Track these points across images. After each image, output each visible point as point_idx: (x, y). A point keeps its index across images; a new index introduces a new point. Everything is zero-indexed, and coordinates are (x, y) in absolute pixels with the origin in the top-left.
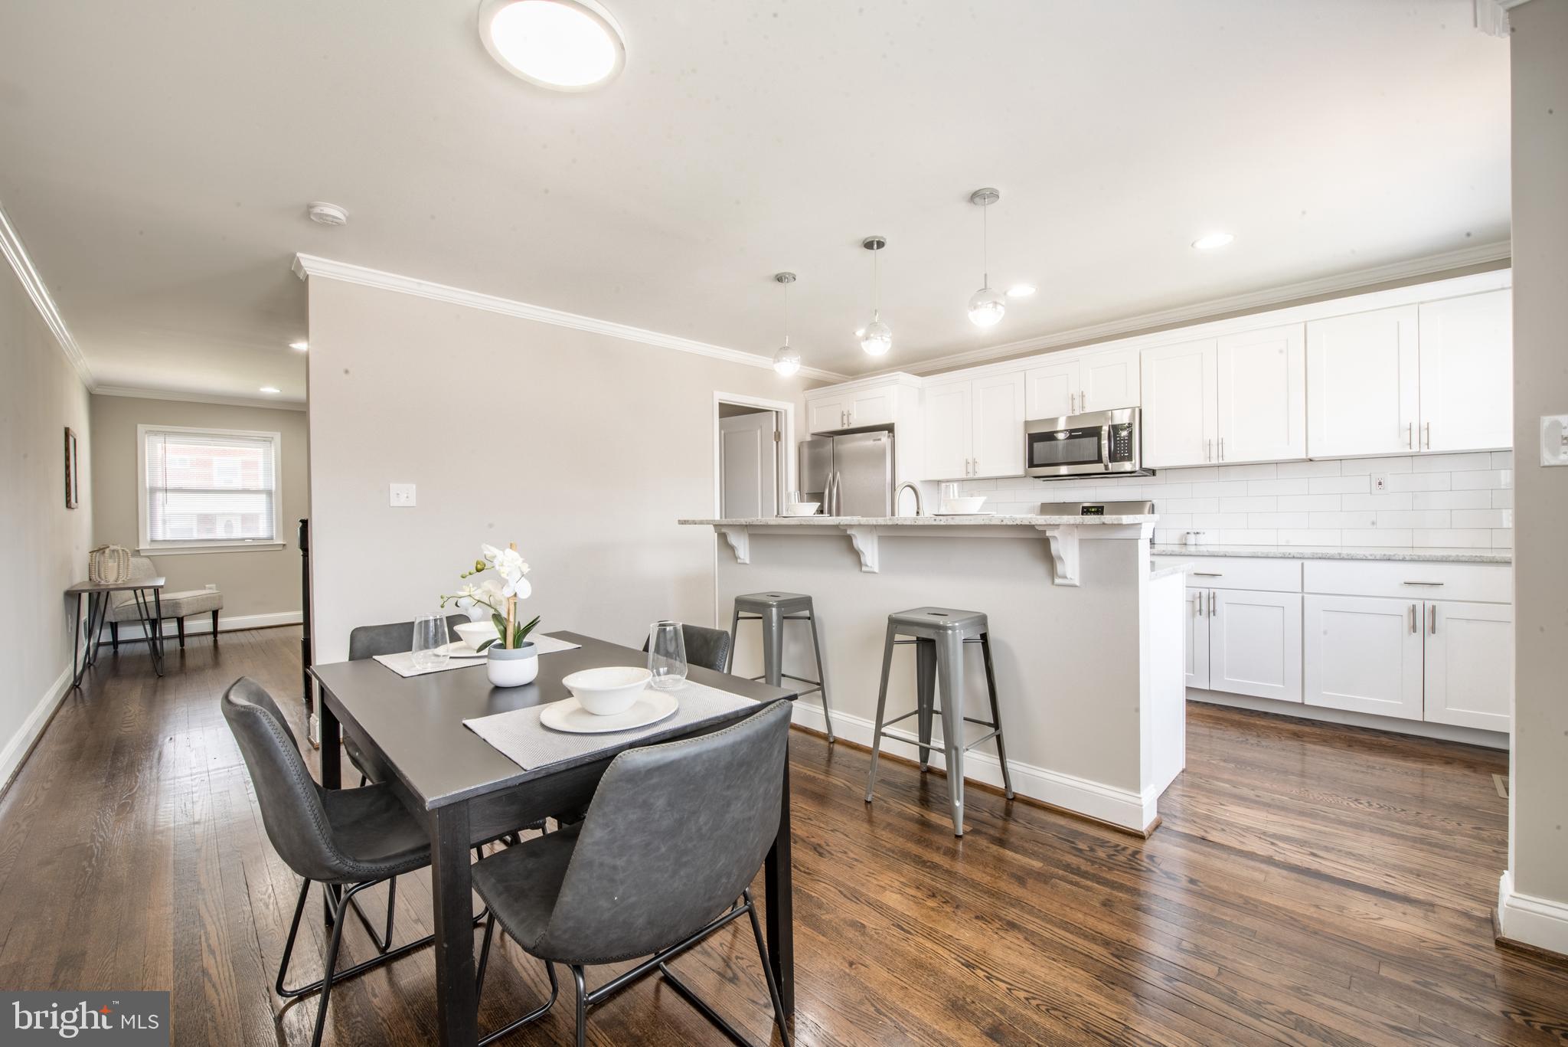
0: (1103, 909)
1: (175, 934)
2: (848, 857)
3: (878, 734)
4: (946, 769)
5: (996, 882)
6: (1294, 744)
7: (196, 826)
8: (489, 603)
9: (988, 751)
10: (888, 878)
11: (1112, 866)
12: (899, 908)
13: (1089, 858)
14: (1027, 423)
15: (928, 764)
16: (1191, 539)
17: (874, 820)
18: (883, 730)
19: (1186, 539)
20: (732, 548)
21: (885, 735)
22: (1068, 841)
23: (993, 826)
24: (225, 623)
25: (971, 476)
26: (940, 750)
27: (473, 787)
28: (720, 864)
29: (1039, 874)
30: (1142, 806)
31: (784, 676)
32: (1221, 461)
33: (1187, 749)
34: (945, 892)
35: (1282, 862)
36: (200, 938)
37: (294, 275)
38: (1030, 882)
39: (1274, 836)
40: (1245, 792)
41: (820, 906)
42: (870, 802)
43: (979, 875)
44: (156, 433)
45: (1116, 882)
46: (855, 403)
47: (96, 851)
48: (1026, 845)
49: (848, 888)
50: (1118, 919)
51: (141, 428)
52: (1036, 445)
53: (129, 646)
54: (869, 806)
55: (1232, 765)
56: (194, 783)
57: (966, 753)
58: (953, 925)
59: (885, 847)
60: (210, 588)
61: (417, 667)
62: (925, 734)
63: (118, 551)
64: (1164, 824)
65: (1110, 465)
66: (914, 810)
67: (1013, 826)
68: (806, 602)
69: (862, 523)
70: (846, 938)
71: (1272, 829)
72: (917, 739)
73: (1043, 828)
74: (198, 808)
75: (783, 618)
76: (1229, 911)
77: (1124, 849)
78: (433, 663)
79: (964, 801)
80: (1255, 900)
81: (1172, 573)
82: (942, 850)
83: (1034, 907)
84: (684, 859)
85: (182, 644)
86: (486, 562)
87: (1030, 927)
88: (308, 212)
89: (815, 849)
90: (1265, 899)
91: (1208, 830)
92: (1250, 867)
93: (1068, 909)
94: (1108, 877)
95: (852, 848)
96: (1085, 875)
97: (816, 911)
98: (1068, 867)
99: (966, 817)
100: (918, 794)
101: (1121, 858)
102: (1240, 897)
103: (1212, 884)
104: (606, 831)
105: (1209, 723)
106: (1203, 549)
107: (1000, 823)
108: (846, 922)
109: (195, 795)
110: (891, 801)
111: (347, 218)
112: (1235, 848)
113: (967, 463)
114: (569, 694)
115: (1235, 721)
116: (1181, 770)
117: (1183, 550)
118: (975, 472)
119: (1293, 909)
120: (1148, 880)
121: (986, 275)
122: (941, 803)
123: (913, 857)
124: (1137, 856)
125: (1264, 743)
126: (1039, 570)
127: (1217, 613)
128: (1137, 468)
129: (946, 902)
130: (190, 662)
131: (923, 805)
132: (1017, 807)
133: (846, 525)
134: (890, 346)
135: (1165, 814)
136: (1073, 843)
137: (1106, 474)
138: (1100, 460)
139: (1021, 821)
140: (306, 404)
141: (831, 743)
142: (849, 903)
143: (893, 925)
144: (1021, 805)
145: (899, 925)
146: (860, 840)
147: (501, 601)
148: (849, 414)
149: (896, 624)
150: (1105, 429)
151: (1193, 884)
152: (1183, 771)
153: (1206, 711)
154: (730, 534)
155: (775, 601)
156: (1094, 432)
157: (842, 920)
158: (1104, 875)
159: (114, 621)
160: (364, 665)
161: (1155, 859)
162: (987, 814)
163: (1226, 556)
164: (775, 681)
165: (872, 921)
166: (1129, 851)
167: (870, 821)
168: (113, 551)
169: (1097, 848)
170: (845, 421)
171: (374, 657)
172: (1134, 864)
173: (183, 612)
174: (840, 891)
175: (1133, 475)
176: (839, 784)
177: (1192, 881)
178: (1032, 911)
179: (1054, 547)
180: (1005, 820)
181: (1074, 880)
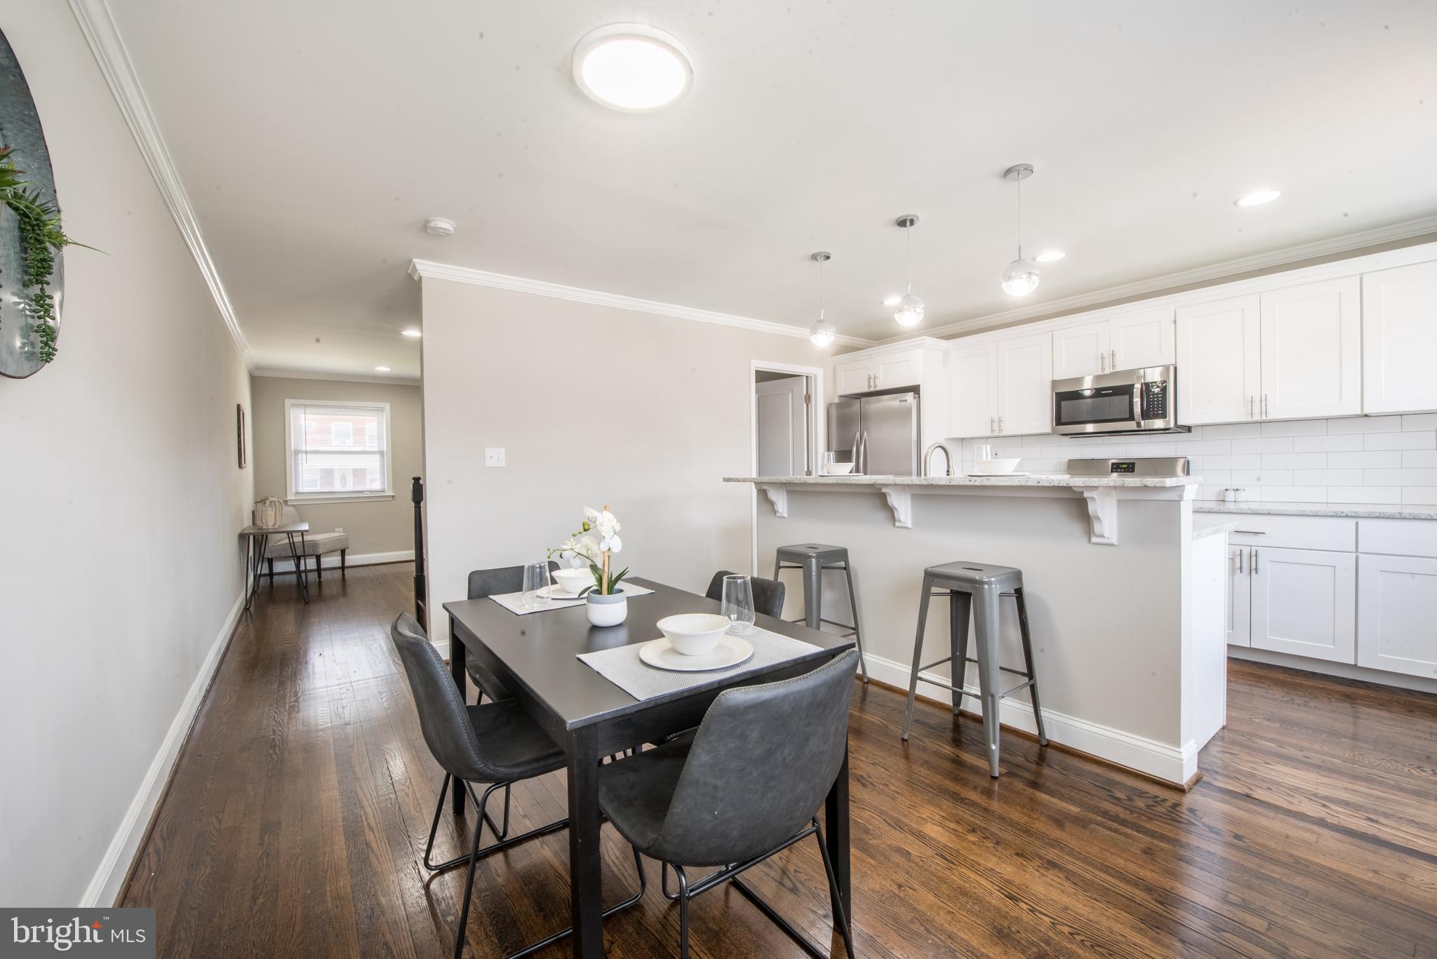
0: (1144, 856)
1: (342, 812)
2: (889, 789)
3: (914, 678)
4: (982, 715)
5: (1033, 823)
6: (1346, 706)
7: (348, 727)
8: (586, 554)
9: (1020, 698)
10: (927, 811)
11: (1151, 816)
12: (941, 840)
13: (1126, 806)
14: (1054, 383)
15: (961, 708)
16: (1230, 496)
17: (911, 756)
18: (920, 674)
19: (1224, 496)
20: (772, 504)
21: (921, 679)
22: (1105, 789)
23: (1028, 770)
24: (351, 559)
25: (996, 434)
26: (976, 696)
27: (601, 713)
28: (799, 790)
29: (1076, 818)
30: (1182, 760)
31: (821, 620)
32: (1264, 418)
33: (1227, 706)
34: (984, 828)
35: (1336, 825)
36: (361, 817)
37: (410, 277)
38: (1068, 825)
39: (1326, 798)
40: (1291, 752)
41: (867, 832)
42: (907, 740)
43: (1015, 815)
44: (298, 406)
45: (1157, 832)
46: (881, 366)
47: (277, 742)
48: (1063, 790)
49: (892, 817)
50: (1160, 867)
51: (288, 402)
52: (1063, 403)
53: (282, 577)
54: (905, 744)
55: (1277, 725)
56: (342, 691)
57: (1002, 701)
58: (995, 860)
59: (924, 782)
60: (339, 532)
61: (527, 606)
62: (958, 679)
63: (275, 502)
64: (1205, 779)
65: (1142, 422)
66: (948, 750)
67: (1046, 771)
68: (842, 554)
69: (897, 482)
70: (893, 862)
71: (1323, 791)
72: (950, 684)
73: (1078, 775)
74: (347, 712)
75: (822, 568)
76: (1279, 869)
77: (1164, 800)
78: (538, 603)
79: (1000, 745)
80: (1306, 860)
81: (1215, 533)
82: (979, 790)
83: (1074, 849)
84: (772, 784)
85: (320, 576)
86: (590, 523)
87: (1070, 867)
88: (425, 227)
89: (858, 780)
90: (1317, 860)
91: (1252, 787)
92: (1300, 828)
93: (1108, 854)
94: (1148, 826)
95: (893, 781)
96: (1124, 822)
97: (863, 836)
98: (1105, 814)
99: (1002, 760)
100: (951, 734)
101: (1161, 809)
102: (1290, 857)
103: (1260, 841)
104: (710, 756)
105: (1250, 680)
106: (1244, 506)
107: (1033, 767)
108: (892, 848)
109: (344, 701)
110: (926, 740)
111: (455, 229)
112: (1283, 808)
113: (993, 421)
114: (660, 635)
115: (1278, 680)
116: (1221, 727)
117: (1220, 506)
118: (1000, 430)
119: (1350, 872)
120: (1189, 832)
121: (1020, 247)
122: (976, 745)
123: (952, 793)
124: (1177, 809)
125: (1312, 704)
126: (1076, 528)
127: (1259, 571)
128: (1172, 425)
129: (987, 838)
130: (326, 591)
131: (958, 746)
132: (1050, 752)
133: (882, 484)
134: (922, 316)
135: (1207, 770)
136: (1109, 791)
137: (1138, 431)
138: (1131, 418)
139: (1056, 767)
140: (421, 380)
141: (865, 683)
142: (893, 831)
143: (936, 854)
144: (1055, 752)
145: (942, 855)
146: (899, 775)
147: (597, 554)
148: (875, 378)
149: (932, 577)
150: (1138, 386)
151: (1237, 839)
152: (1223, 728)
153: (1246, 669)
154: (770, 490)
155: (814, 553)
156: (1127, 390)
157: (888, 846)
158: (1143, 824)
159: (270, 557)
160: (482, 601)
161: (1196, 812)
162: (1021, 758)
163: (1269, 514)
164: (814, 624)
165: (914, 848)
166: (1169, 803)
167: (907, 757)
168: (271, 502)
169: (1135, 798)
170: (872, 384)
171: (490, 596)
172: (1174, 815)
173: (320, 551)
174: (884, 820)
175: (1167, 432)
176: (876, 721)
177: (1237, 837)
178: (1071, 852)
179: (1092, 508)
180: (1038, 764)
181: (1113, 827)
